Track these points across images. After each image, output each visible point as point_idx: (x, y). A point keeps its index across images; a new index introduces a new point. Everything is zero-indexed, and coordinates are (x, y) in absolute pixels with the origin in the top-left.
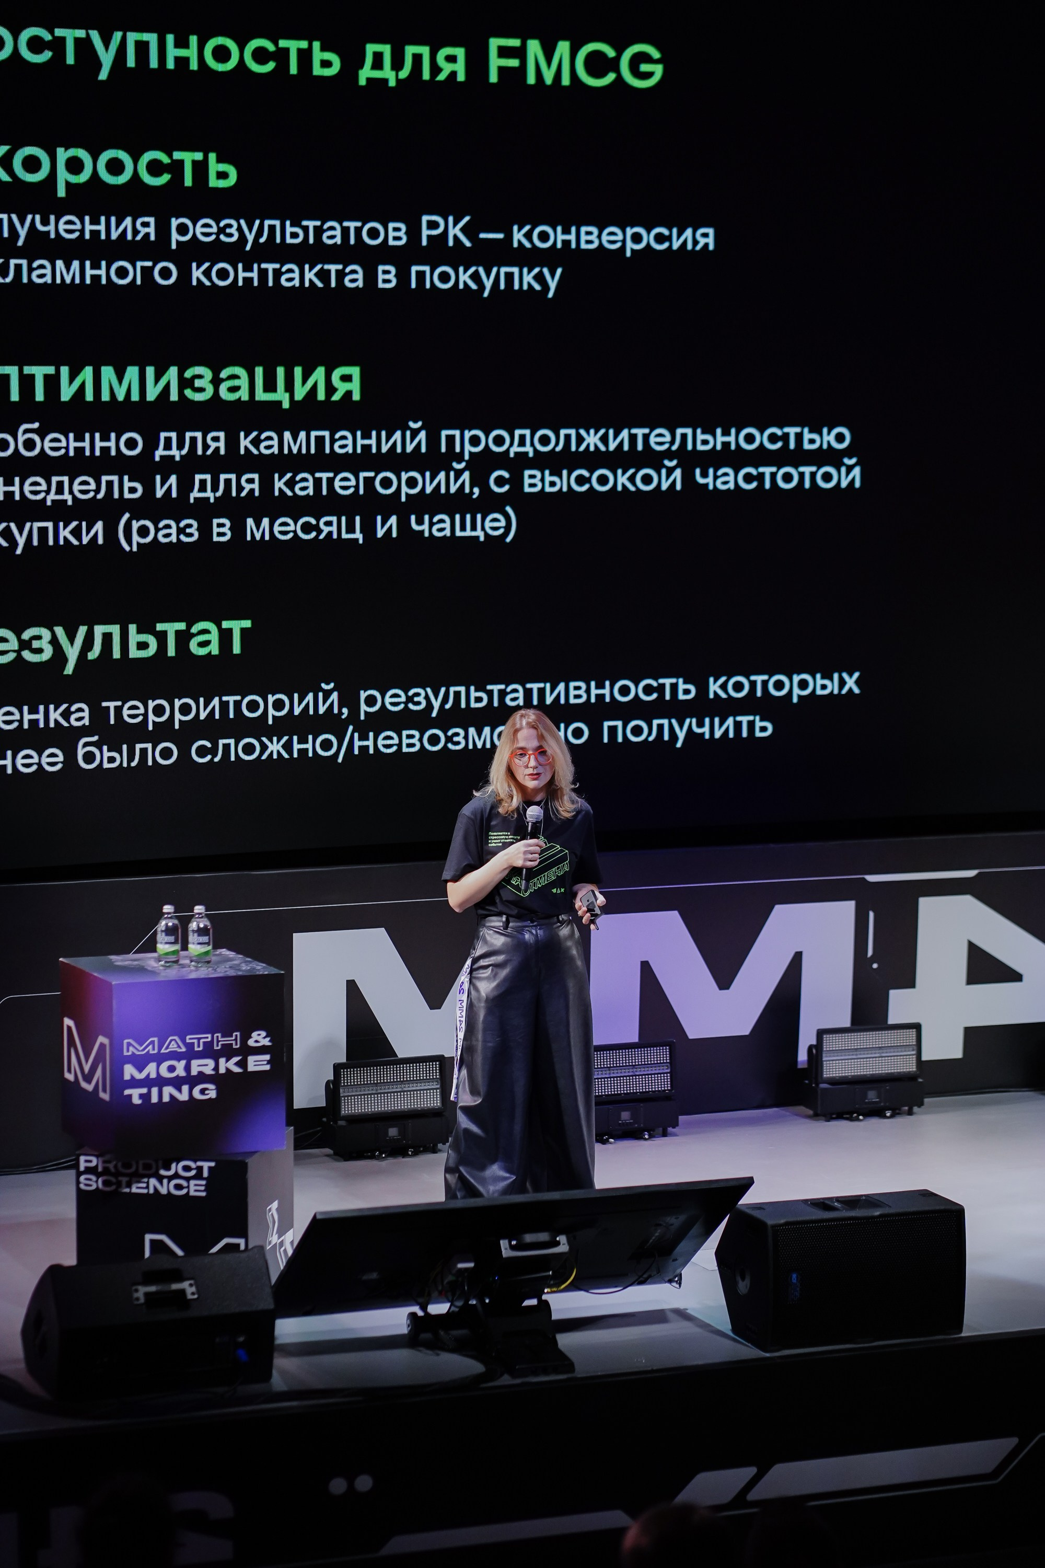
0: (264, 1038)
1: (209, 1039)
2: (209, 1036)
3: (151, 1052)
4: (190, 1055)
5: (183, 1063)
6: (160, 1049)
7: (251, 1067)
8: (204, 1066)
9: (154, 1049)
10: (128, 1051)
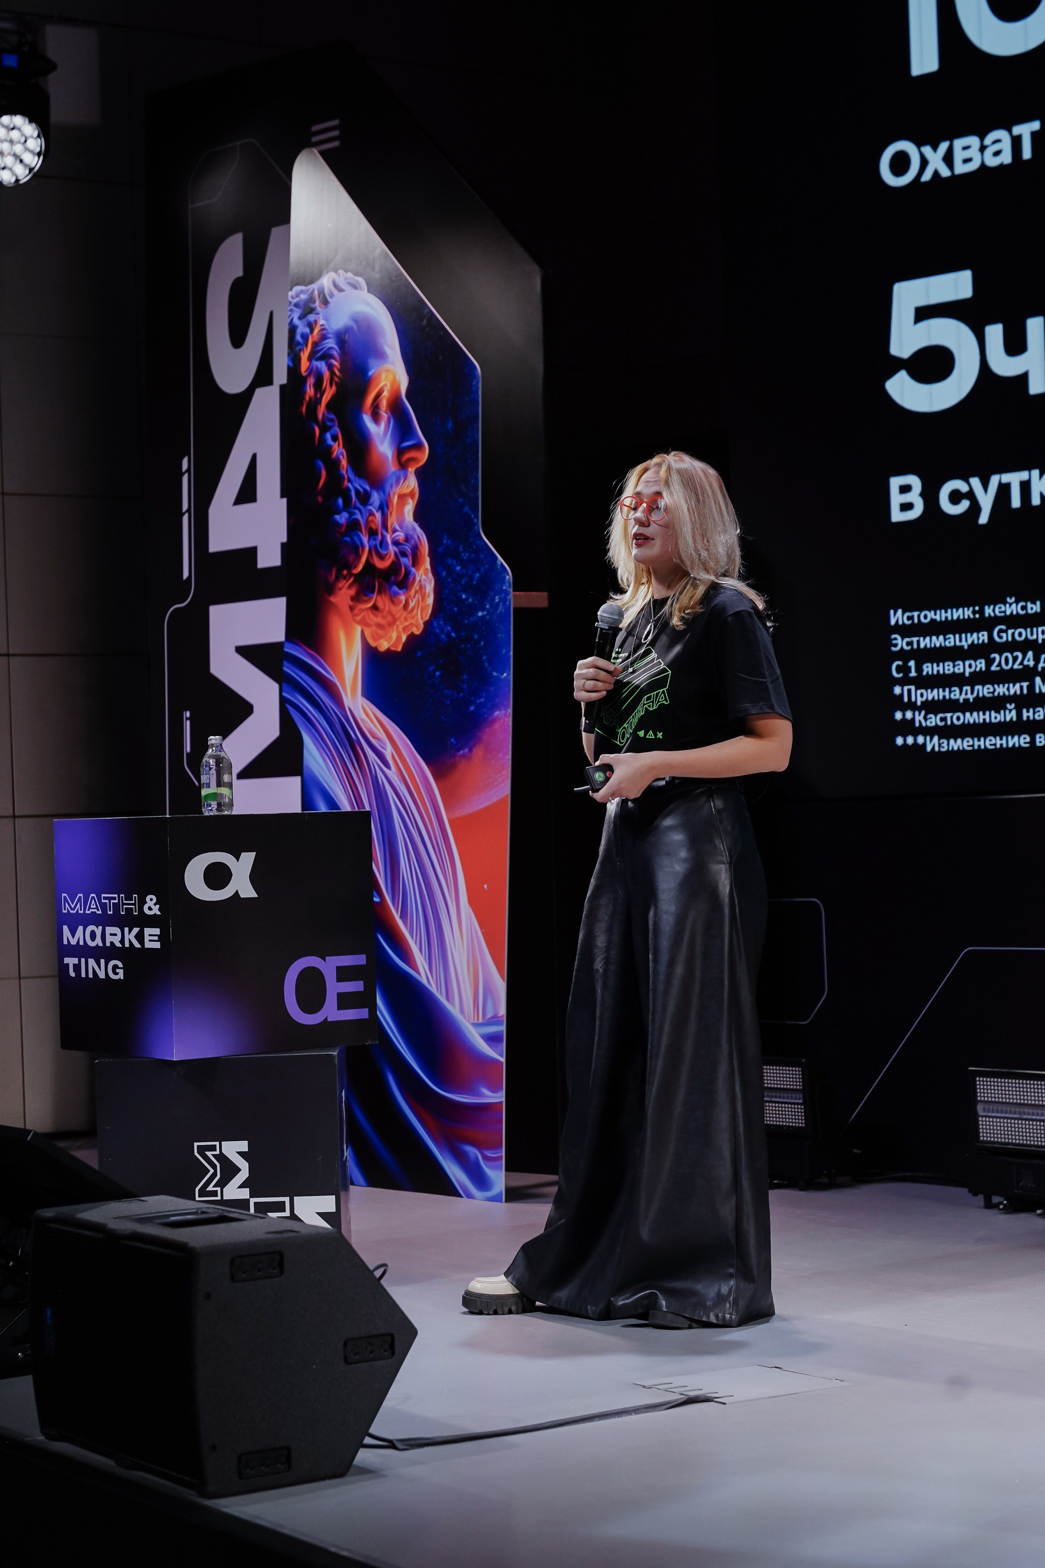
0: (155, 904)
1: (116, 901)
2: (116, 896)
3: (80, 912)
4: (104, 921)
5: (100, 928)
6: (85, 911)
7: (148, 945)
8: (114, 936)
9: (81, 910)
10: (65, 909)
